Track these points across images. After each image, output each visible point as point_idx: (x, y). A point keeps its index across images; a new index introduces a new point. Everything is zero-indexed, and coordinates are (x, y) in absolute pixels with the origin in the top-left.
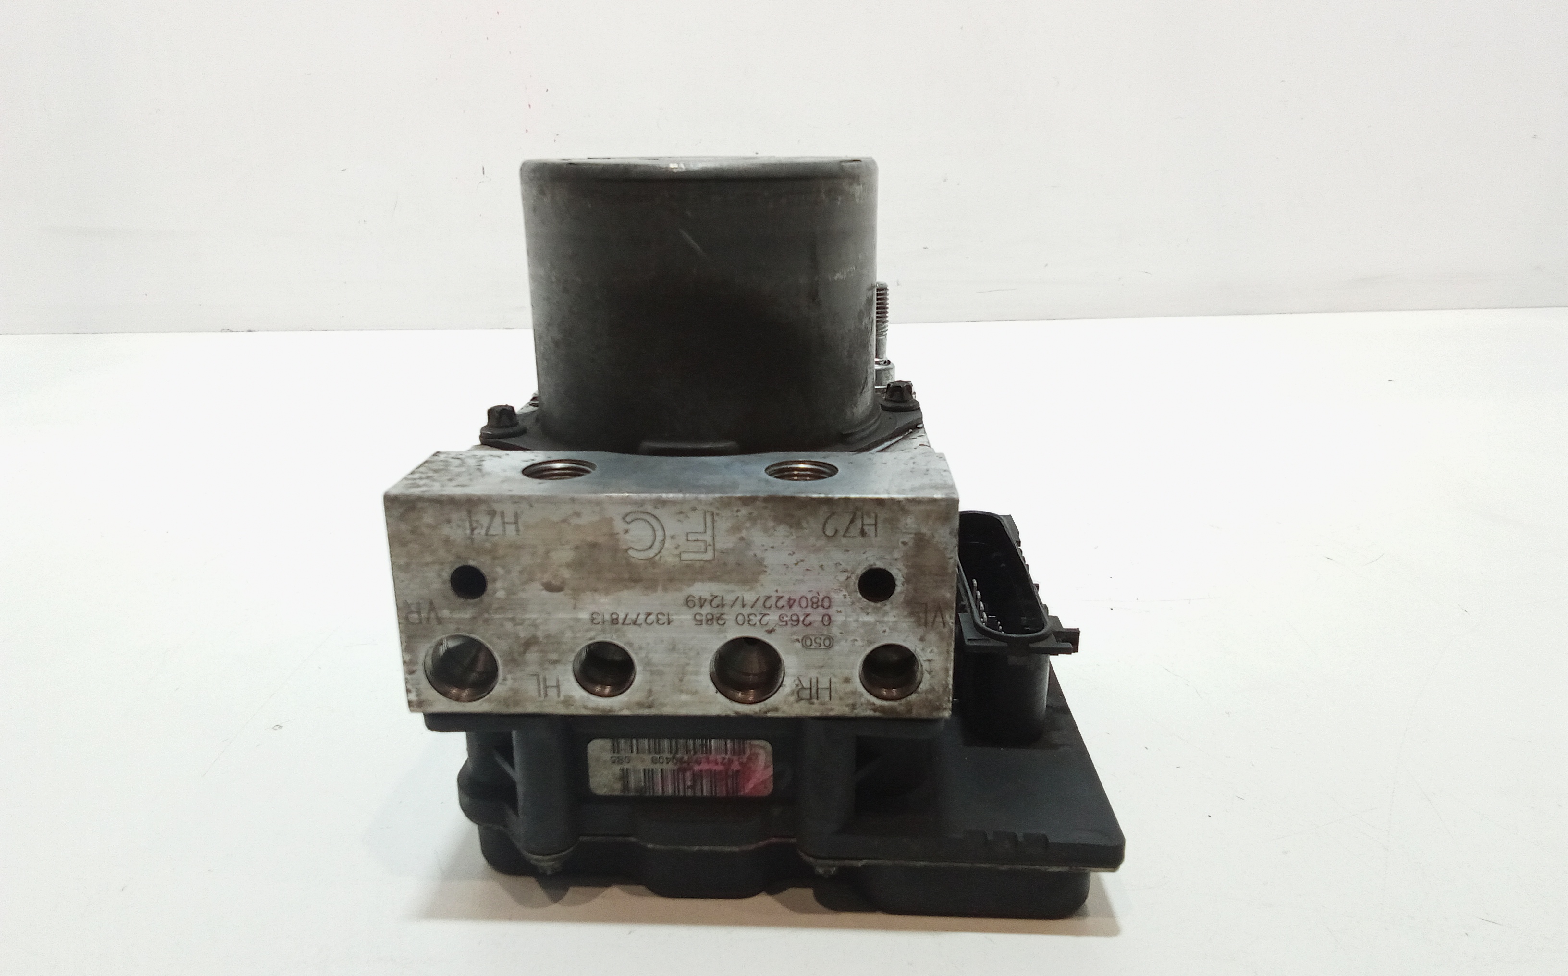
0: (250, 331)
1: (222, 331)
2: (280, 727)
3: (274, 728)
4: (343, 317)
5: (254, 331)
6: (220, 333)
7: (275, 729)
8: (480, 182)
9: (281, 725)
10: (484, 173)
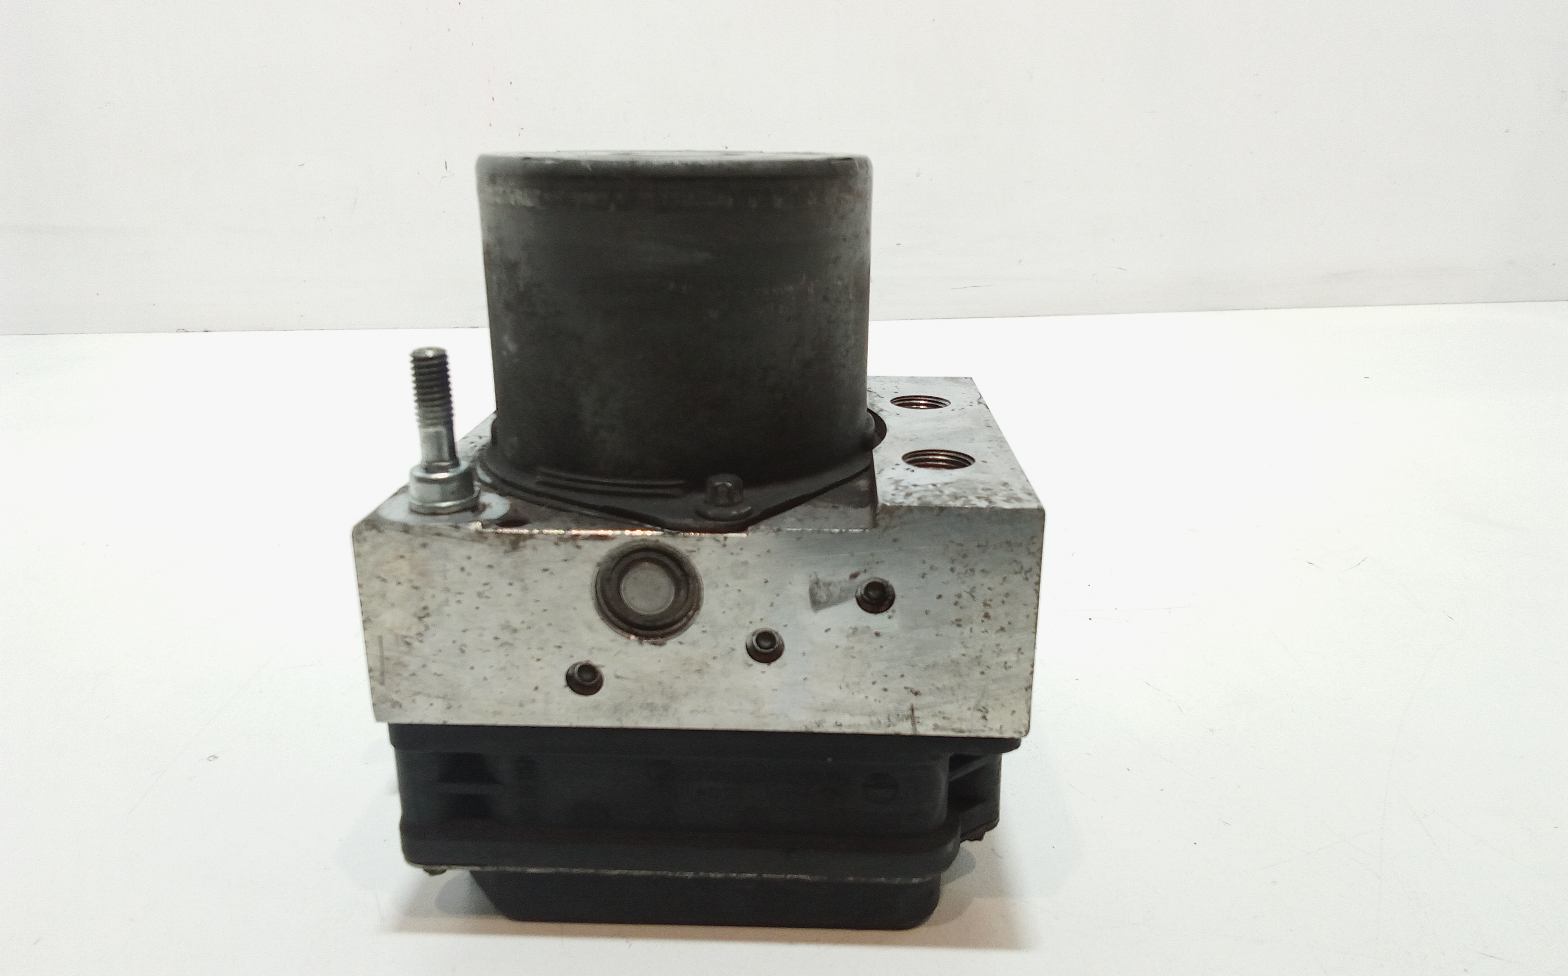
0: (207, 331)
1: (178, 331)
2: (215, 757)
3: (208, 759)
4: (302, 316)
5: (211, 331)
6: (175, 334)
7: (210, 761)
8: (443, 177)
9: (217, 755)
10: (446, 167)
